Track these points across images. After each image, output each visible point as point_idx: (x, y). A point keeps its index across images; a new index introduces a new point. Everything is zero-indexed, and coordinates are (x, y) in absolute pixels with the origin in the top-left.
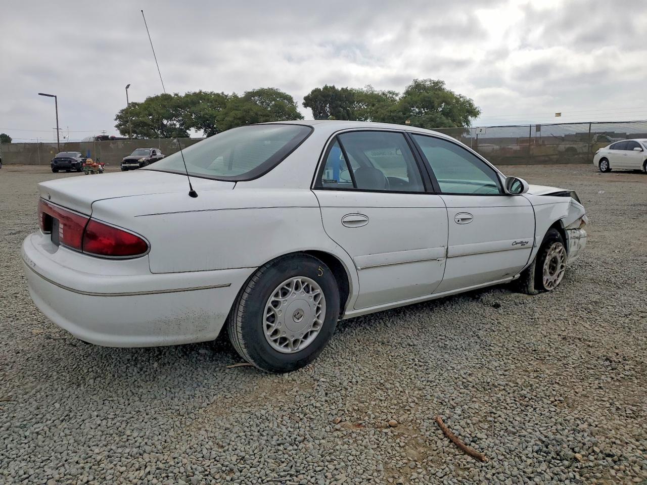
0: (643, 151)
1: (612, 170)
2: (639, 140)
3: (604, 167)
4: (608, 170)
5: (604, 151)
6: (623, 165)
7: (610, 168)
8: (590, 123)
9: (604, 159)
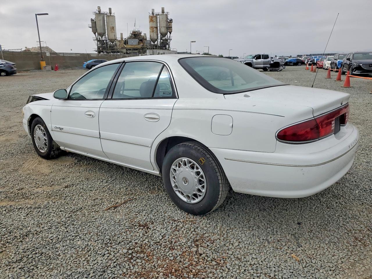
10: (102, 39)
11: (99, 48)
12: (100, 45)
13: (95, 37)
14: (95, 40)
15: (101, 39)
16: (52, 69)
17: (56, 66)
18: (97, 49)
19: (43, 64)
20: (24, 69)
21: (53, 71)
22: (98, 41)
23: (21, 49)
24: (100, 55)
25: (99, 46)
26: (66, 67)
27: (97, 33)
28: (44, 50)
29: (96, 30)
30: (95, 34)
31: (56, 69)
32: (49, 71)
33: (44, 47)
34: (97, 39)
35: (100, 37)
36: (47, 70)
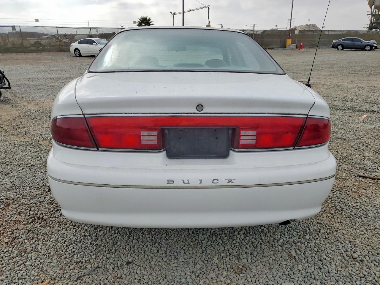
0: (97, 45)
1: (82, 56)
2: (93, 39)
3: (78, 54)
4: (80, 56)
5: (75, 45)
6: (88, 52)
7: (81, 54)
8: (57, 27)
9: (76, 49)
10: (379, 13)
11: (371, 23)
12: (374, 21)
13: (371, 10)
14: (369, 15)
15: (377, 13)
16: (296, 48)
17: (301, 44)
18: (368, 25)
19: (289, 42)
20: (270, 47)
21: (297, 50)
22: (373, 15)
23: (286, 28)
24: (371, 32)
25: (372, 21)
26: (313, 46)
27: (375, 6)
28: (310, 28)
29: (373, 2)
30: (371, 7)
31: (301, 47)
32: (293, 49)
33: (311, 25)
34: (372, 13)
35: (377, 11)
36: (291, 48)
